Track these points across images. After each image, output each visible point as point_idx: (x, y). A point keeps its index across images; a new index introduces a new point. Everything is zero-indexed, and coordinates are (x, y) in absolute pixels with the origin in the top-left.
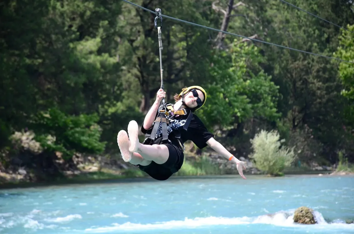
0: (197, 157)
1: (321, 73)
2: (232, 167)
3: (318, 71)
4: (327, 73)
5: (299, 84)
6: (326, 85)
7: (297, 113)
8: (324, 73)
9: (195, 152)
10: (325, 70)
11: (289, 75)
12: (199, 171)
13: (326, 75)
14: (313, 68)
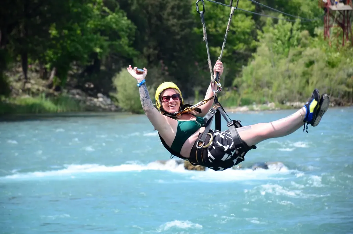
0: (56, 93)
1: (175, 11)
2: (91, 103)
3: (173, 8)
4: (181, 10)
5: (154, 20)
6: (181, 22)
7: (151, 50)
8: (178, 10)
9: (54, 87)
10: (179, 7)
11: (145, 11)
12: (59, 109)
13: (180, 12)
14: (168, 4)
